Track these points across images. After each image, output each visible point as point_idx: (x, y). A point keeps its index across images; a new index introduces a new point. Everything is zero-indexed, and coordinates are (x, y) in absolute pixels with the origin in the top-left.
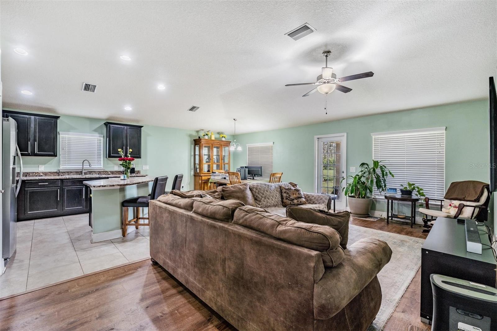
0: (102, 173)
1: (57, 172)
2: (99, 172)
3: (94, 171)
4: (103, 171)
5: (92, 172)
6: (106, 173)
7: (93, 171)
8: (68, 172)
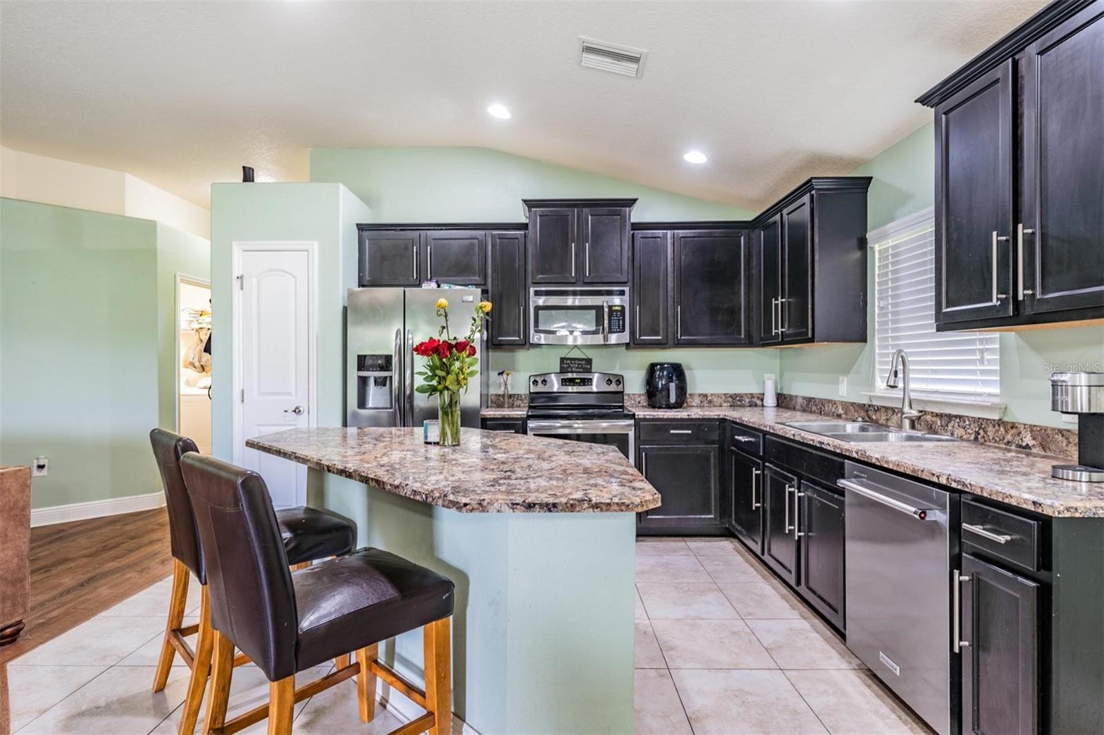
0: (991, 434)
1: (864, 405)
2: (981, 423)
3: (960, 417)
4: (996, 417)
5: (950, 417)
6: (1009, 437)
7: (956, 416)
8: (887, 408)
